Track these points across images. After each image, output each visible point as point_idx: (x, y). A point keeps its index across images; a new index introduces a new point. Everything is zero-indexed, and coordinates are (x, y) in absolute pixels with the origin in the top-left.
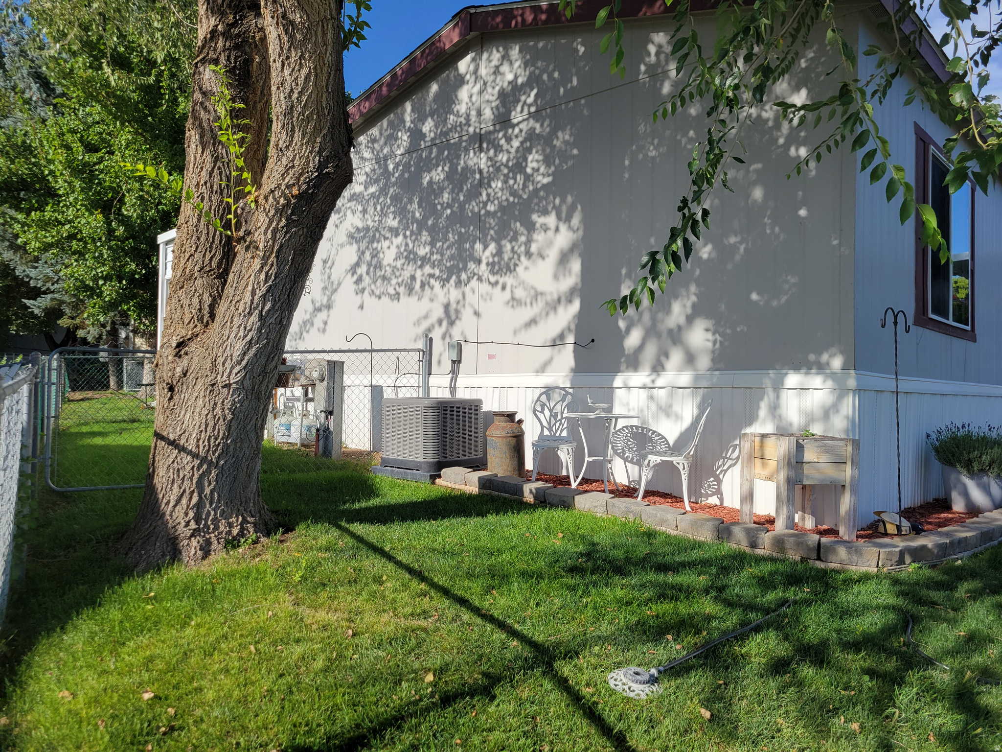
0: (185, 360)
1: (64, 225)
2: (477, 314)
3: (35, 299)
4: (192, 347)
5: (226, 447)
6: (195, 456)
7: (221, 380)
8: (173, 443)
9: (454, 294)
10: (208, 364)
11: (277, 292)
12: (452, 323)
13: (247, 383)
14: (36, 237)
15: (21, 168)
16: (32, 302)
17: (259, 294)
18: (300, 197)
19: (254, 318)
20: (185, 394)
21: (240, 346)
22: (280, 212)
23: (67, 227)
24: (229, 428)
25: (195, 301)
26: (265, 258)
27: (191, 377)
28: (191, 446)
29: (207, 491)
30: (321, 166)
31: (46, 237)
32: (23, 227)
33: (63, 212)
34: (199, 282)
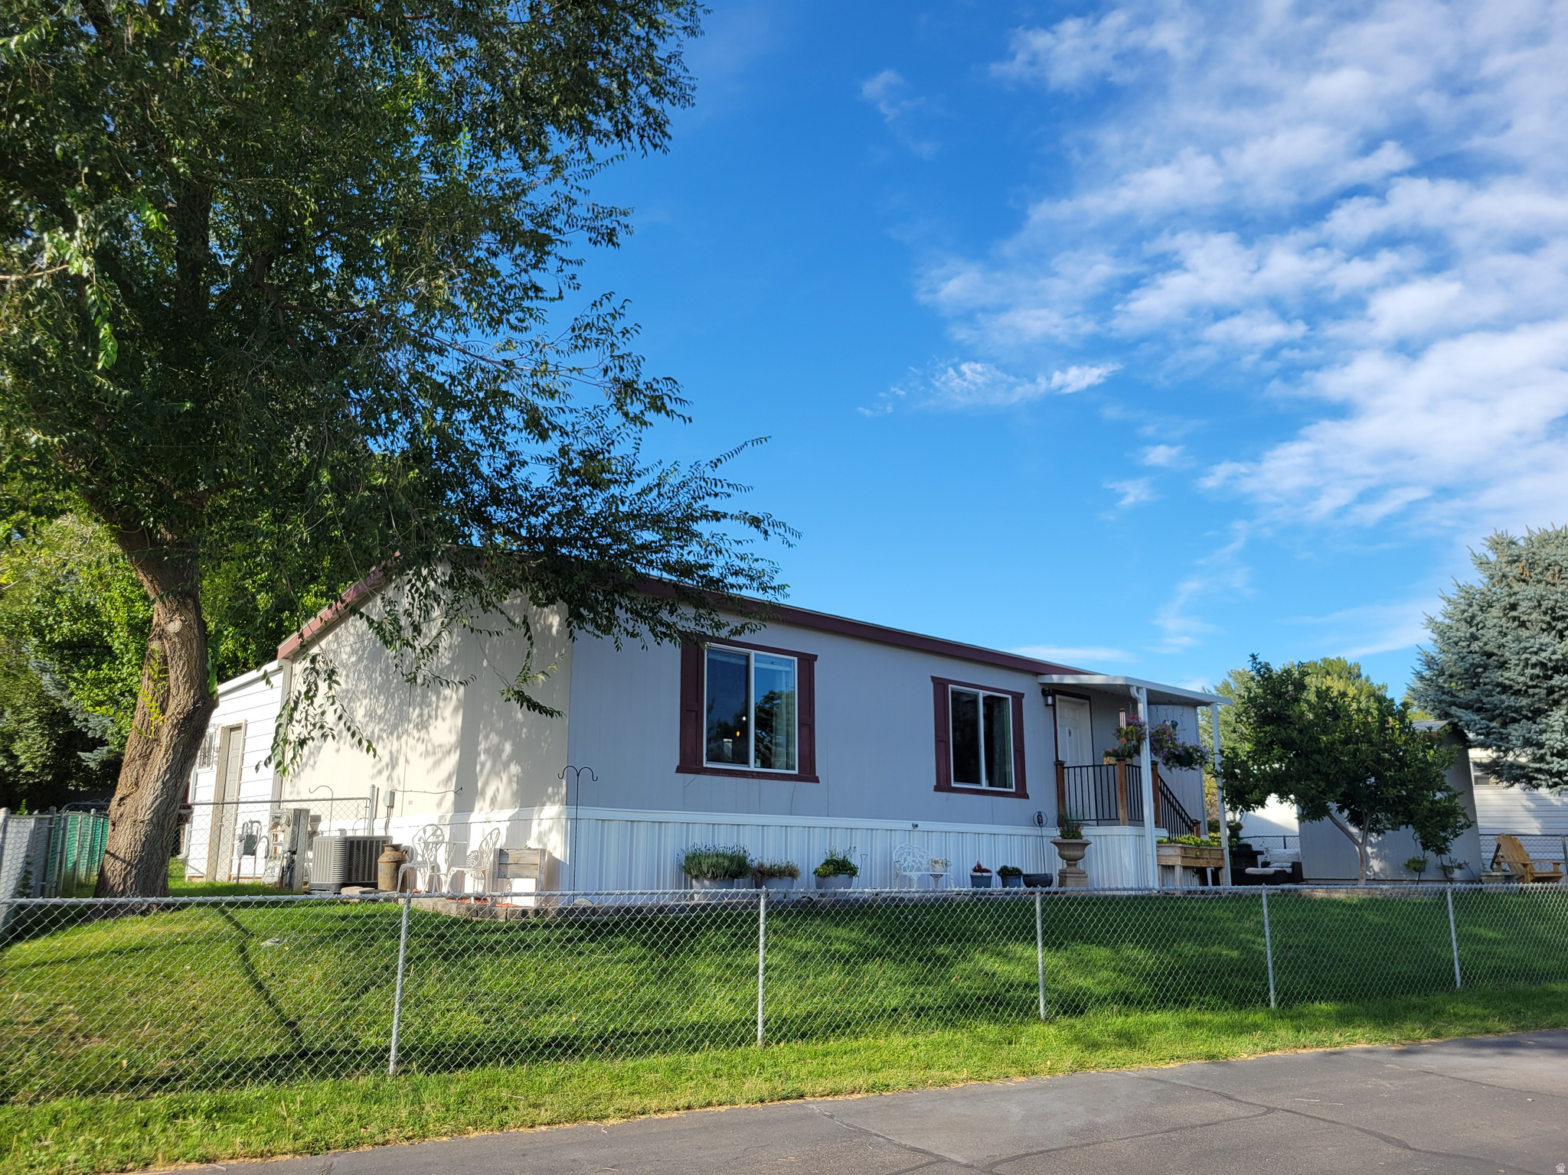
0: (122, 808)
1: (116, 683)
2: (407, 761)
3: (91, 751)
4: (128, 801)
5: (142, 857)
6: (124, 861)
7: (140, 818)
8: (113, 855)
9: (396, 745)
10: (133, 810)
11: (173, 769)
12: (393, 768)
13: (154, 820)
14: (89, 696)
15: (84, 627)
16: (88, 754)
17: (162, 770)
18: (184, 719)
19: (159, 783)
20: (120, 828)
21: (151, 799)
22: (174, 726)
23: (120, 685)
24: (143, 846)
25: (135, 773)
26: (166, 751)
27: (124, 817)
28: (122, 856)
29: (129, 884)
30: (194, 704)
31: (98, 695)
32: (78, 685)
33: (119, 670)
34: (138, 762)
